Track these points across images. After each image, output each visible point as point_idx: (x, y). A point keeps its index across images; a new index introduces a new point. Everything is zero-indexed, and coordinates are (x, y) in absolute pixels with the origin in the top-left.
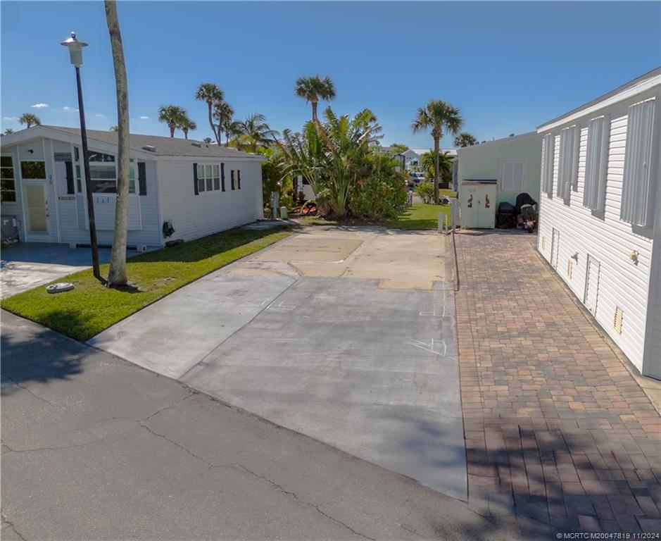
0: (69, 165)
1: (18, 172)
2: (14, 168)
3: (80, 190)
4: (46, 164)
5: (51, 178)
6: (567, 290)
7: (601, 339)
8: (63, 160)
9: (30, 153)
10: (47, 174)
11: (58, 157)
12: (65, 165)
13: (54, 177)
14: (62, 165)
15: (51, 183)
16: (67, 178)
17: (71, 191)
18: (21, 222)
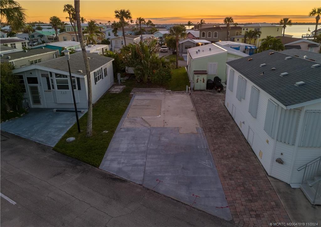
0: (48, 79)
1: (26, 81)
2: (24, 80)
3: (53, 88)
4: (38, 78)
5: (40, 84)
6: (240, 132)
7: (255, 159)
8: (45, 77)
9: (31, 74)
10: (38, 82)
11: (43, 75)
12: (46, 79)
13: (42, 83)
14: (45, 79)
15: (41, 85)
16: (47, 84)
17: (49, 88)
18: (29, 100)
